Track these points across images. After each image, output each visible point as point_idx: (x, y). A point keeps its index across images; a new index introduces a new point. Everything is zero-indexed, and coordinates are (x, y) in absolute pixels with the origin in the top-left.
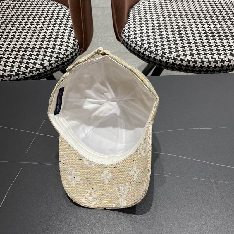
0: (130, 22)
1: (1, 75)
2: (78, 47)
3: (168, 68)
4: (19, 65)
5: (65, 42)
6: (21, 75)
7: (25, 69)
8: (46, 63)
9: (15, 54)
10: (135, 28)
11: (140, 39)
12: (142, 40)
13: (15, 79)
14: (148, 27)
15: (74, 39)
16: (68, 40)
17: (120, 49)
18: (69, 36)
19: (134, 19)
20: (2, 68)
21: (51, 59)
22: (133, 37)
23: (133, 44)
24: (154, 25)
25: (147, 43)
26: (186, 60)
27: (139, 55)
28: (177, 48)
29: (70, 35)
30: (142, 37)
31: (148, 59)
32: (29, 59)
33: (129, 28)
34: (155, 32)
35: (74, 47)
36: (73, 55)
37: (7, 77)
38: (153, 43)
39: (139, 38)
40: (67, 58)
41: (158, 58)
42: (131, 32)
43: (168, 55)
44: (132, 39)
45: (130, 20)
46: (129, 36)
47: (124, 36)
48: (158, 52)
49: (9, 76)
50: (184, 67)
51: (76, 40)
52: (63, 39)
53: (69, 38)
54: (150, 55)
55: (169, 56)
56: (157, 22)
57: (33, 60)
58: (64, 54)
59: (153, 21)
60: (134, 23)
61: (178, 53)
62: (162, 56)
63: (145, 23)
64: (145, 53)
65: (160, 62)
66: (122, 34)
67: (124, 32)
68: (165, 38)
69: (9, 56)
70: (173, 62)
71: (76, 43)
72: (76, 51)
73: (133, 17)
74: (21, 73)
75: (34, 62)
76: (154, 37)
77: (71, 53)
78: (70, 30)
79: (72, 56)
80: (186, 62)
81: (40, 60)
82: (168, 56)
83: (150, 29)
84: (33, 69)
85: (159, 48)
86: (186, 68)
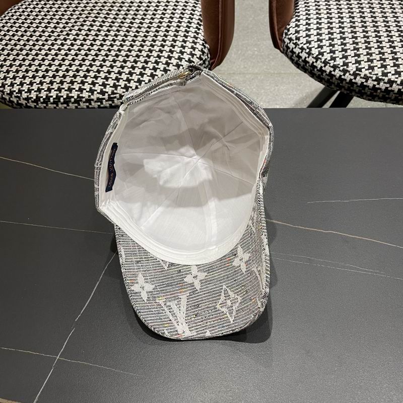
0: (299, 14)
1: (87, 98)
3: (365, 97)
4: (115, 83)
5: (189, 48)
6: (118, 99)
7: (124, 90)
9: (108, 66)
10: (309, 24)
11: (316, 45)
12: (320, 47)
13: (108, 105)
14: (331, 23)
15: (204, 42)
16: (193, 44)
17: (269, 68)
18: (195, 37)
19: (306, 10)
20: (89, 88)
22: (303, 40)
23: (303, 53)
24: (342, 21)
25: (328, 51)
26: (399, 82)
27: (313, 71)
28: (384, 60)
29: (197, 36)
30: (321, 41)
31: (328, 79)
32: (131, 74)
33: (297, 26)
34: (343, 33)
35: (202, 56)
37: (96, 102)
38: (340, 52)
39: (315, 42)
41: (348, 77)
42: (301, 32)
43: (367, 72)
44: (302, 45)
45: (299, 12)
46: (298, 39)
47: (288, 38)
48: (348, 67)
49: (99, 100)
50: (394, 93)
51: (207, 45)
52: (185, 43)
53: (196, 41)
54: (333, 73)
55: (369, 75)
57: (137, 75)
59: (342, 13)
60: (307, 16)
61: (385, 69)
62: (355, 75)
63: (326, 16)
64: (323, 68)
65: (350, 86)
66: (284, 35)
67: (289, 33)
68: (363, 43)
69: (99, 68)
70: (374, 85)
71: (206, 51)
72: (205, 64)
73: (306, 6)
74: (118, 96)
75: (139, 79)
76: (342, 40)
78: (197, 28)
80: (398, 85)
81: (148, 76)
82: (365, 75)
83: (335, 27)
85: (350, 59)
86: (397, 95)
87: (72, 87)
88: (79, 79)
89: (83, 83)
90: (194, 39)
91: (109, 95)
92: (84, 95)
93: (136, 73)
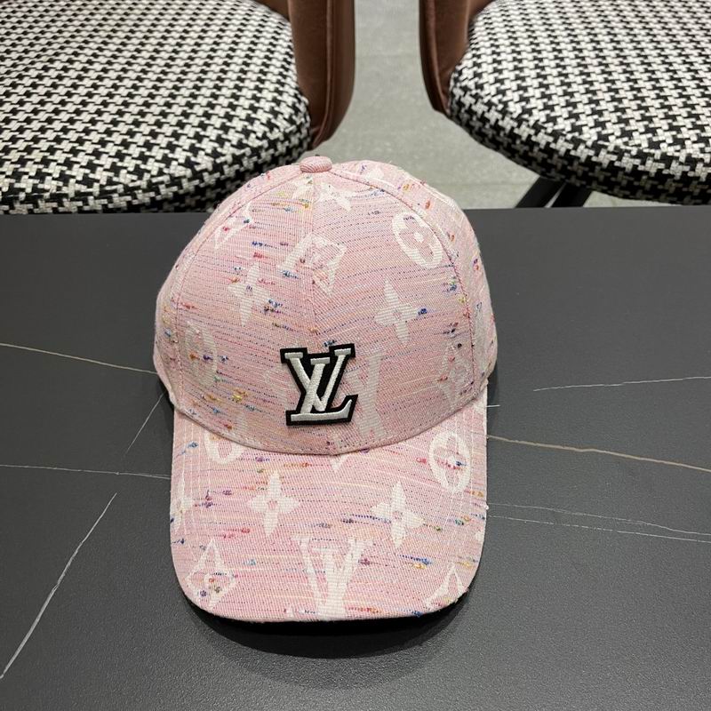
0: (477, 46)
1: (54, 191)
2: (306, 121)
3: (616, 190)
4: (114, 164)
5: (268, 101)
6: (121, 195)
7: (135, 177)
8: (204, 162)
9: (102, 131)
10: (499, 62)
11: (516, 97)
12: (524, 99)
13: (99, 208)
14: (541, 60)
15: (297, 92)
16: (276, 94)
18: (278, 82)
19: (491, 39)
20: (59, 172)
21: (219, 150)
22: (493, 90)
23: (492, 111)
24: (560, 55)
25: (541, 107)
26: (682, 159)
27: (513, 146)
28: (649, 119)
29: (283, 81)
30: (524, 89)
31: (543, 158)
32: (148, 146)
33: (477, 65)
34: (566, 76)
35: (294, 117)
36: (290, 142)
37: (72, 200)
39: (514, 91)
40: (271, 151)
41: (583, 153)
42: (484, 75)
43: (619, 142)
44: (489, 97)
45: (477, 43)
46: (480, 87)
47: (461, 88)
48: (581, 133)
49: (80, 196)
50: (675, 181)
52: (261, 92)
53: (281, 89)
54: (553, 146)
55: (623, 147)
56: (570, 47)
57: (161, 148)
58: (264, 137)
59: (558, 44)
60: (494, 49)
61: (654, 135)
62: (597, 147)
63: (529, 49)
64: (534, 139)
65: (587, 169)
66: (452, 83)
67: (462, 78)
68: (604, 92)
69: (82, 135)
70: (635, 167)
71: (302, 107)
72: (301, 133)
73: (489, 34)
75: (165, 157)
76: (565, 88)
77: (287, 136)
78: (283, 67)
79: (287, 147)
80: (681, 164)
81: (184, 150)
82: (616, 147)
83: (549, 66)
84: (160, 179)
85: (583, 120)
86: (681, 185)
87: (22, 170)
88: (37, 155)
89: (45, 162)
90: (277, 86)
91: (101, 186)
92: (46, 186)
93: (158, 145)
